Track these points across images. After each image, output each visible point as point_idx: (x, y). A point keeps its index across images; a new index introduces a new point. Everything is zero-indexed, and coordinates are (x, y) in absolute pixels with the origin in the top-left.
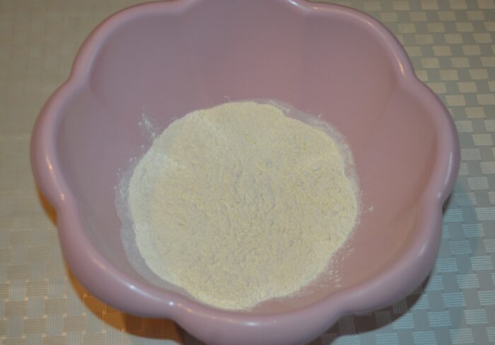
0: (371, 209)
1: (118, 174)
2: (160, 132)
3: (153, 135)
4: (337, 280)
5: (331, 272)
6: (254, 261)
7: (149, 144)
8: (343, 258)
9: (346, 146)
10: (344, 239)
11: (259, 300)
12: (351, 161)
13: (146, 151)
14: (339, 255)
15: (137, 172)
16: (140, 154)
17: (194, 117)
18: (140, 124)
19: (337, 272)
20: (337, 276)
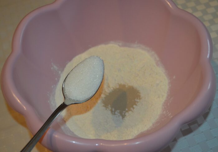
0: (174, 77)
1: (48, 95)
3: (60, 72)
4: (169, 115)
5: (165, 112)
7: (59, 77)
8: (169, 104)
9: (153, 53)
10: (165, 95)
12: (158, 59)
13: (58, 81)
14: (166, 103)
16: (56, 83)
18: (52, 68)
19: (167, 111)
20: (168, 113)
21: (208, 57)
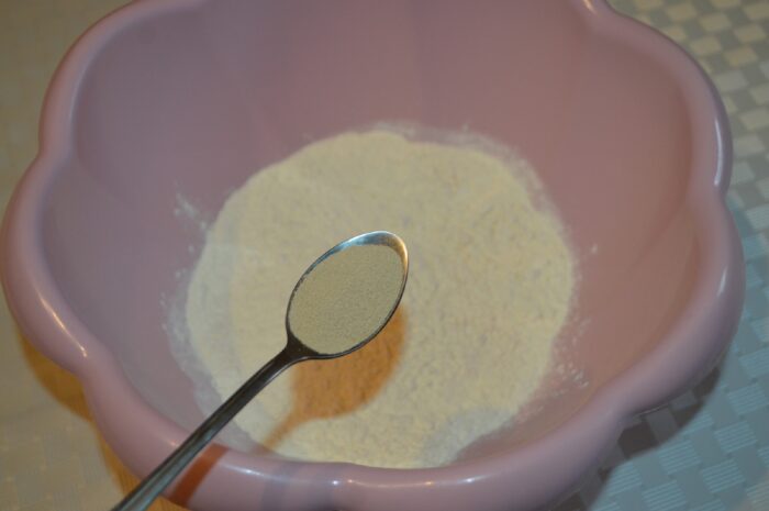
0: (594, 249)
1: (162, 303)
2: (212, 219)
3: (203, 225)
4: (577, 378)
5: (561, 370)
6: (430, 385)
7: (200, 242)
8: (575, 340)
9: (523, 163)
10: (563, 310)
11: (459, 447)
12: (538, 185)
13: (198, 255)
14: (564, 338)
15: (194, 293)
16: (190, 261)
17: (261, 181)
18: (177, 212)
19: (571, 365)
20: (574, 372)
21: (717, 182)
